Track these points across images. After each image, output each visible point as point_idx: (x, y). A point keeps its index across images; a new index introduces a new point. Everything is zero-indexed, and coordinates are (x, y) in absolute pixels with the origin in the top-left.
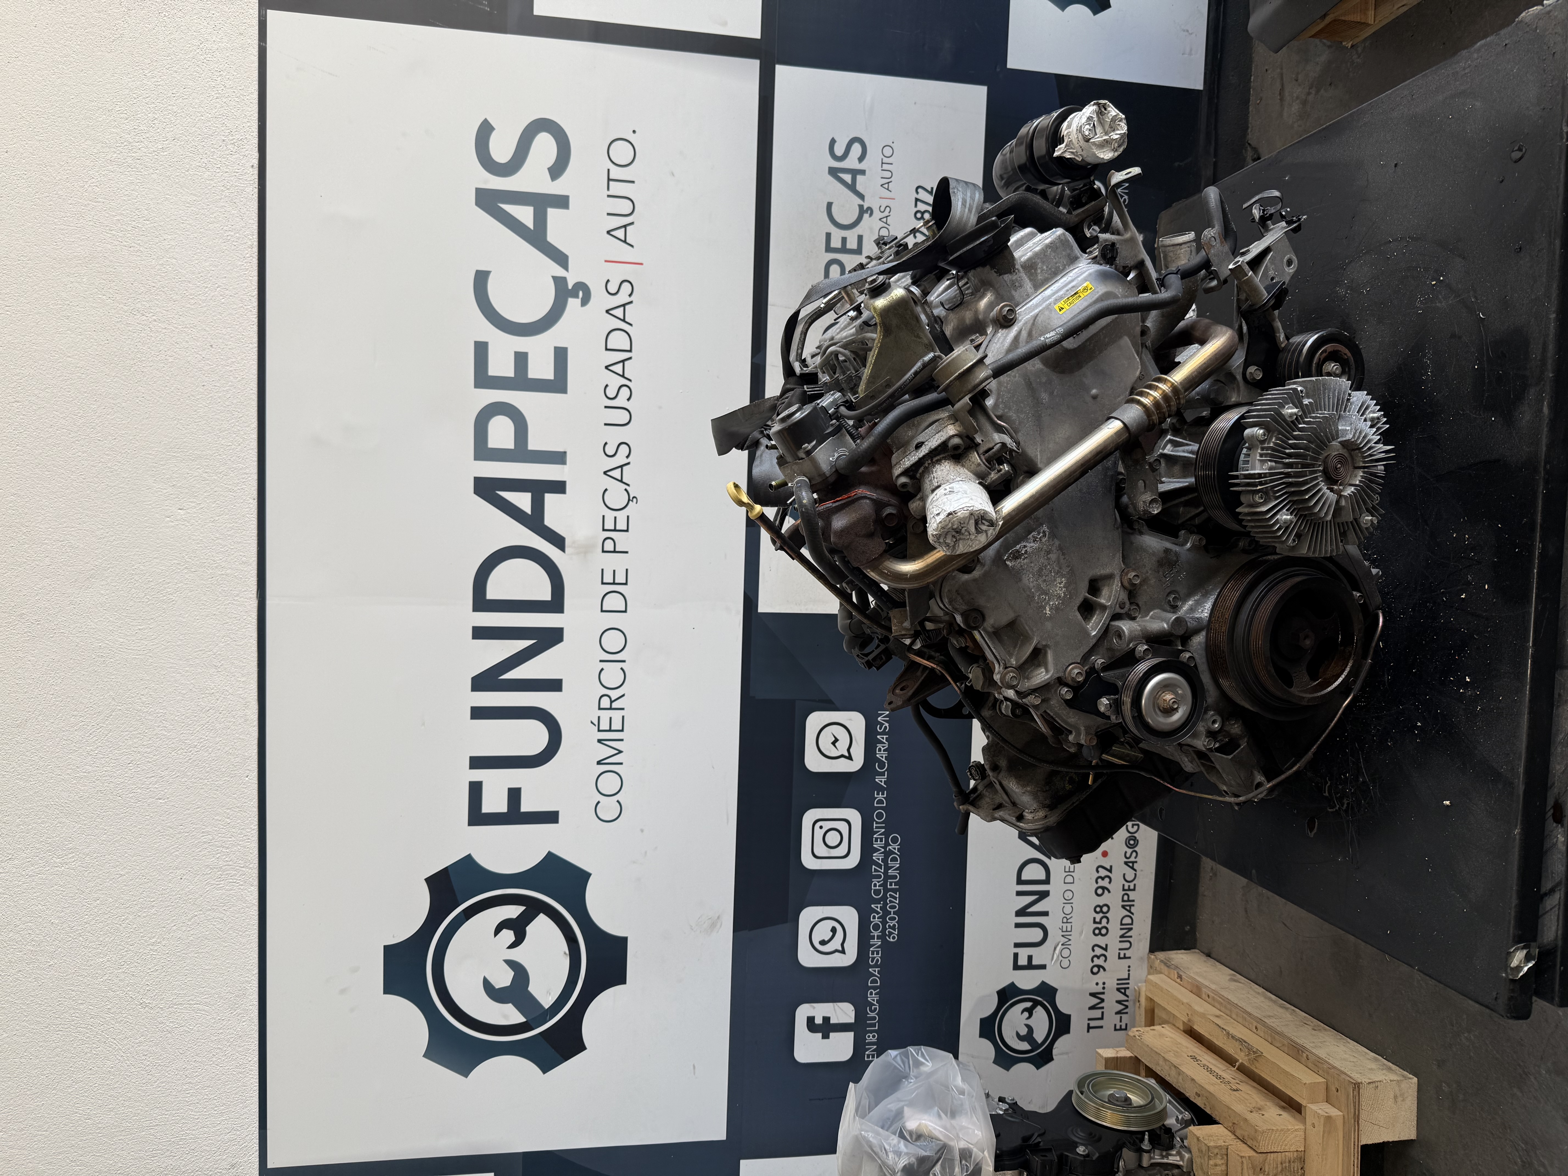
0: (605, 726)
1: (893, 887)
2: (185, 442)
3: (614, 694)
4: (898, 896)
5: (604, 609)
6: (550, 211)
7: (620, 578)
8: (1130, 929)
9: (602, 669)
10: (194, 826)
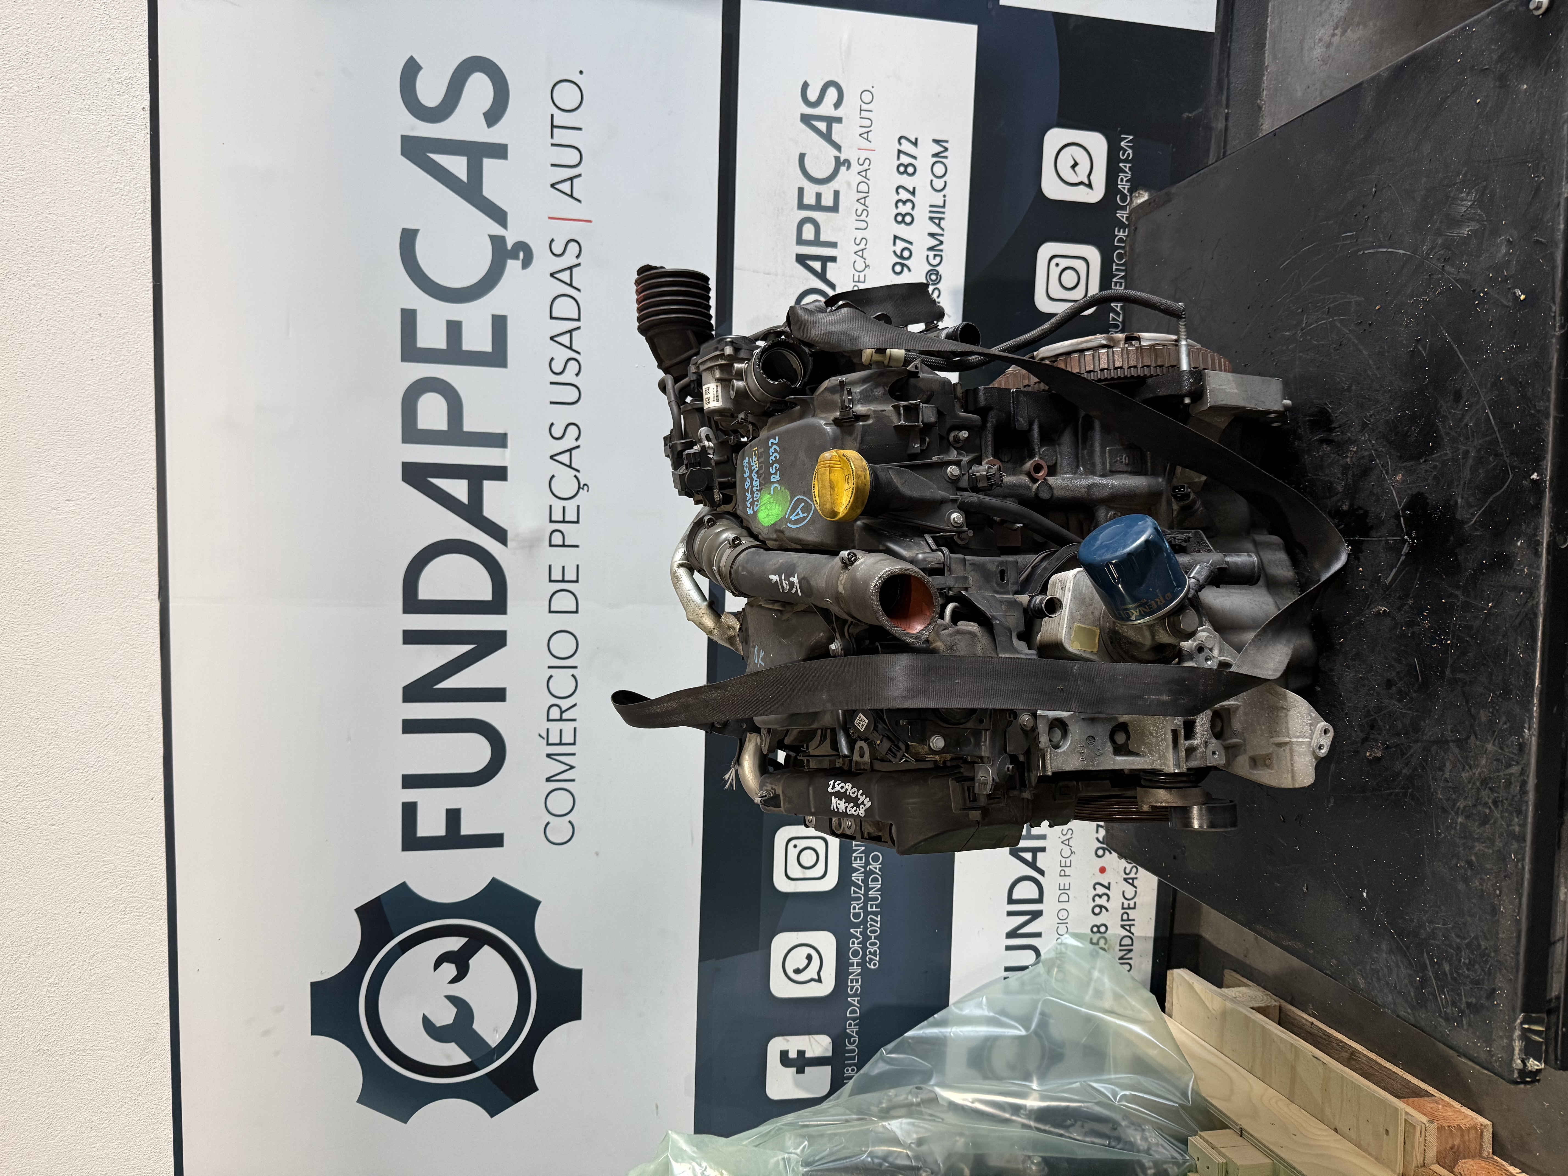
0: (554, 739)
1: (874, 909)
2: (72, 424)
3: (565, 704)
4: (879, 919)
5: (552, 609)
6: (486, 161)
7: (570, 575)
8: (1130, 951)
9: (551, 677)
10: (93, 854)
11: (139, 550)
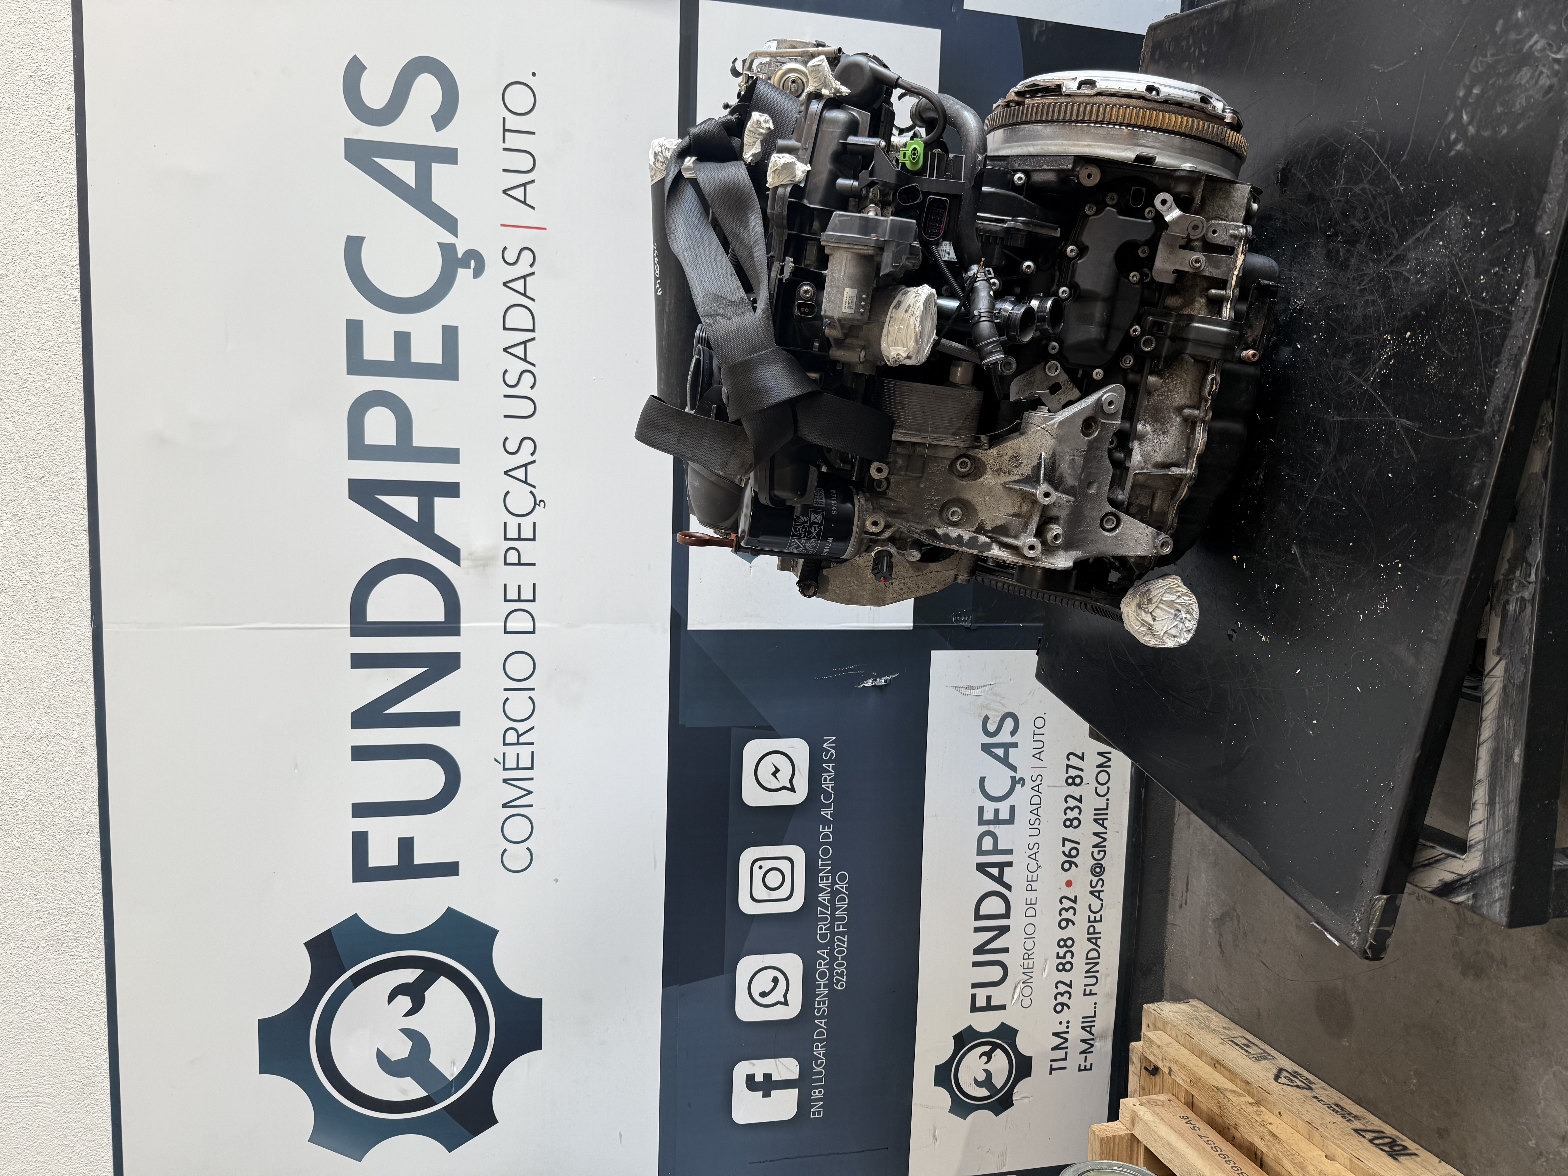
0: (511, 763)
1: (841, 929)
3: (522, 727)
4: (846, 939)
5: (508, 630)
6: (435, 166)
7: (527, 594)
8: (1096, 963)
9: (507, 699)
10: (25, 893)
11: (70, 573)
